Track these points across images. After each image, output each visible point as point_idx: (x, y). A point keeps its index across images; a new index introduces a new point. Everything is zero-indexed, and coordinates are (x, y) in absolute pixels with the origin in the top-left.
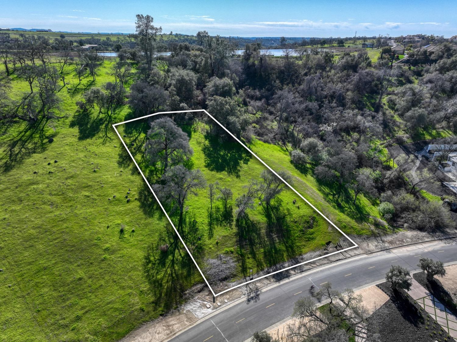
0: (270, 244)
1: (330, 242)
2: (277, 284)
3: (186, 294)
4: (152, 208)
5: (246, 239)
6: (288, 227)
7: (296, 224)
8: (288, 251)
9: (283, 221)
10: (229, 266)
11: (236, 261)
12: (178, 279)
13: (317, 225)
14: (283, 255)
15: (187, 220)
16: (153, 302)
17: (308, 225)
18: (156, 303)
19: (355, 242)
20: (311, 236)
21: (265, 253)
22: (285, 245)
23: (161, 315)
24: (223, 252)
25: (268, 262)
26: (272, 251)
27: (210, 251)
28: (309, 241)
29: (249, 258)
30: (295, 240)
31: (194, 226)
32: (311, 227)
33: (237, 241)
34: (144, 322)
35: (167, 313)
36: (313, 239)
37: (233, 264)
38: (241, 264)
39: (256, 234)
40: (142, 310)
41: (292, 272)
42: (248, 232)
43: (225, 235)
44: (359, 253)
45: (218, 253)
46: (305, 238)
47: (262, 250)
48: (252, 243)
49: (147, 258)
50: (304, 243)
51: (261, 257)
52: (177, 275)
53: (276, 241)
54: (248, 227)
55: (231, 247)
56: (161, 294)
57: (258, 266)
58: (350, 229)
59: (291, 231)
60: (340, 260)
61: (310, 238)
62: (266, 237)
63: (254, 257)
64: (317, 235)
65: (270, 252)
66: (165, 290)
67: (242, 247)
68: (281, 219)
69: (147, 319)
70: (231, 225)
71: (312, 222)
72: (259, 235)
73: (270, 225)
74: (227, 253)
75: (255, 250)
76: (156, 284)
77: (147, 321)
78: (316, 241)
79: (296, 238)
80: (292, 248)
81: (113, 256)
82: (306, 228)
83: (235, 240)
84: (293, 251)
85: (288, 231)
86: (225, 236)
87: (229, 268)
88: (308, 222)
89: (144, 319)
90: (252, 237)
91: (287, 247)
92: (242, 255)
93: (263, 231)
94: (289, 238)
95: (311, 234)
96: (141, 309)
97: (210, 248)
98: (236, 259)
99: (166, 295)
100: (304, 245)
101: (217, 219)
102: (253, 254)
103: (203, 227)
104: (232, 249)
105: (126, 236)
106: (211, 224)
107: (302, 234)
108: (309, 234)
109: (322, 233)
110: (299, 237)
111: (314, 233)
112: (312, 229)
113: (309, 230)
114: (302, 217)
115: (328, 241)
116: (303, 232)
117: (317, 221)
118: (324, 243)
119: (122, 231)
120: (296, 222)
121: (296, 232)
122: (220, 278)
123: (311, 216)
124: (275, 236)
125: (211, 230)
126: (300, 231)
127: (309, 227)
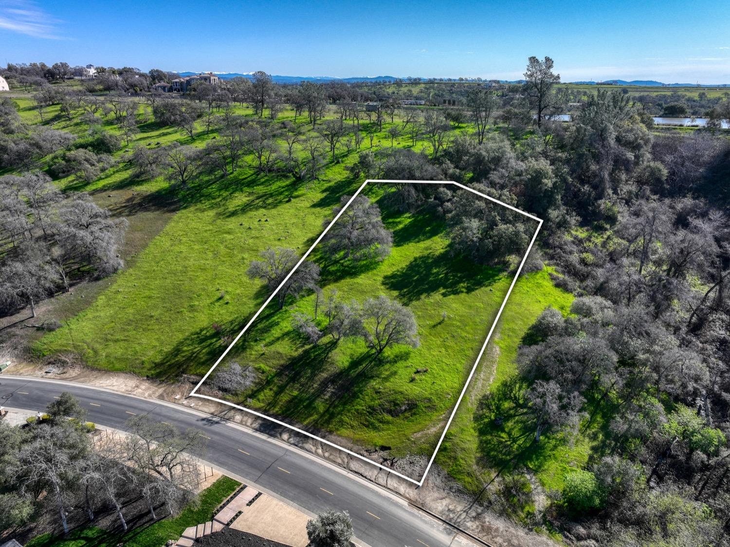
0: (313, 394)
1: (389, 448)
2: (251, 432)
3: (181, 376)
5: (293, 370)
6: (361, 392)
7: (374, 395)
8: (323, 415)
9: (363, 380)
10: (242, 382)
11: (255, 383)
12: (192, 360)
13: (407, 418)
14: (312, 415)
15: (274, 319)
16: (155, 363)
17: (393, 408)
18: (157, 365)
20: (377, 424)
21: (296, 397)
22: (329, 408)
23: (148, 377)
24: (257, 366)
25: (284, 409)
26: (304, 402)
27: (246, 357)
28: (367, 426)
29: (271, 389)
30: (349, 411)
31: (271, 327)
32: (393, 413)
33: (282, 366)
34: (133, 371)
35: (152, 378)
36: (375, 428)
37: (248, 383)
38: (255, 389)
39: (312, 373)
40: (143, 363)
41: (285, 436)
42: (308, 364)
43: (281, 351)
44: (403, 493)
45: (251, 364)
46: (366, 420)
47: (295, 393)
48: (294, 378)
49: (202, 330)
50: (355, 423)
51: (284, 398)
52: (196, 357)
53: (324, 395)
54: (315, 359)
55: (270, 367)
56: (167, 362)
57: (269, 404)
58: (450, 458)
59: (358, 397)
61: (372, 424)
62: (319, 383)
63: (277, 394)
64: (388, 429)
65: (301, 401)
66: (173, 361)
67: (279, 374)
68: (364, 377)
71: (403, 408)
72: (314, 375)
73: (342, 374)
74: (258, 369)
75: (288, 388)
76: (177, 351)
77: (135, 373)
78: (376, 434)
79: (353, 411)
80: (332, 416)
81: (187, 314)
82: (384, 410)
83: (282, 362)
84: (328, 422)
85: (355, 396)
86: (279, 353)
87: (240, 383)
88: (396, 404)
89: (137, 371)
90: (303, 373)
91: (327, 411)
92: (268, 383)
93: (324, 375)
94: (345, 404)
95: (381, 422)
96: (143, 361)
97: (251, 354)
98: (257, 381)
99: (170, 365)
100: (352, 427)
101: (299, 335)
102: (281, 389)
103: (276, 332)
104: (268, 368)
105: (217, 304)
106: (287, 334)
107: (368, 412)
108: (378, 420)
109: (399, 431)
110: (358, 413)
111: (388, 423)
112: (393, 416)
113: (385, 414)
114: (396, 393)
115: (387, 446)
116: (372, 411)
117: (415, 414)
118: (380, 442)
119: (221, 298)
120: (379, 392)
121: (361, 405)
122: (221, 386)
123: (411, 400)
124: (331, 389)
125: (278, 339)
126: (370, 407)
127: (390, 412)
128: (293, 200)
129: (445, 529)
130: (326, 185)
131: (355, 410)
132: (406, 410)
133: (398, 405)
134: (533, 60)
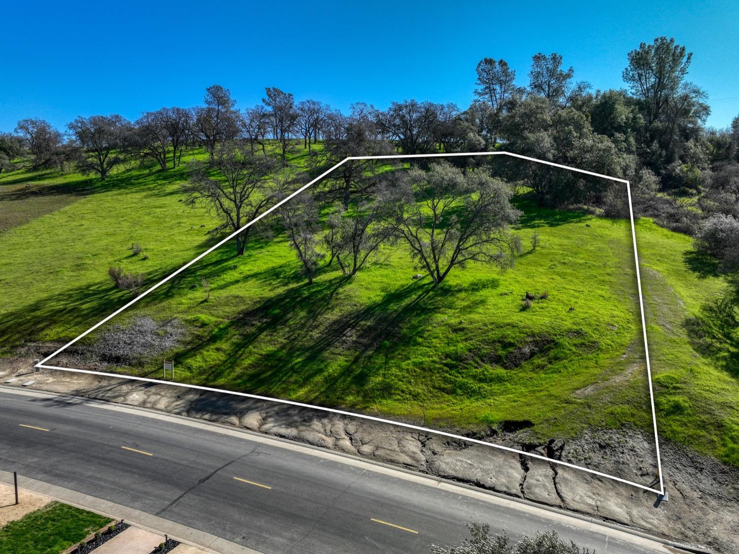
0: (312, 348)
1: (526, 424)
3: (24, 346)
5: (266, 316)
6: (419, 334)
7: (453, 336)
11: (183, 342)
15: (229, 263)
17: (501, 353)
20: (475, 385)
24: (189, 317)
27: (169, 308)
28: (452, 392)
29: (218, 349)
32: (506, 361)
33: (242, 313)
36: (471, 393)
37: (167, 344)
38: (182, 351)
41: (253, 419)
43: (241, 295)
45: (177, 315)
46: (445, 380)
49: (91, 285)
50: (420, 389)
54: (311, 297)
55: (218, 317)
58: (703, 426)
60: (477, 484)
61: (462, 386)
62: (323, 330)
64: (506, 392)
67: (236, 325)
68: (420, 310)
71: (527, 350)
72: (314, 314)
73: (372, 311)
74: (192, 322)
78: (479, 403)
79: (410, 367)
81: (67, 273)
83: (244, 308)
85: (407, 342)
86: (236, 297)
87: (152, 345)
88: (506, 345)
92: (212, 339)
95: (481, 381)
97: (180, 304)
98: (189, 339)
100: (415, 396)
101: (277, 274)
103: (231, 276)
106: (253, 276)
107: (445, 365)
108: (474, 377)
109: (534, 392)
110: (423, 369)
111: (500, 380)
112: (506, 368)
113: (488, 366)
114: (499, 326)
115: (521, 419)
116: (455, 362)
117: (557, 358)
118: (497, 416)
119: (133, 255)
120: (462, 329)
122: (108, 353)
123: (539, 335)
124: (351, 338)
125: (235, 282)
126: (447, 356)
127: (497, 360)
131: (415, 364)
132: (533, 354)
133: (511, 345)
134: (538, 58)
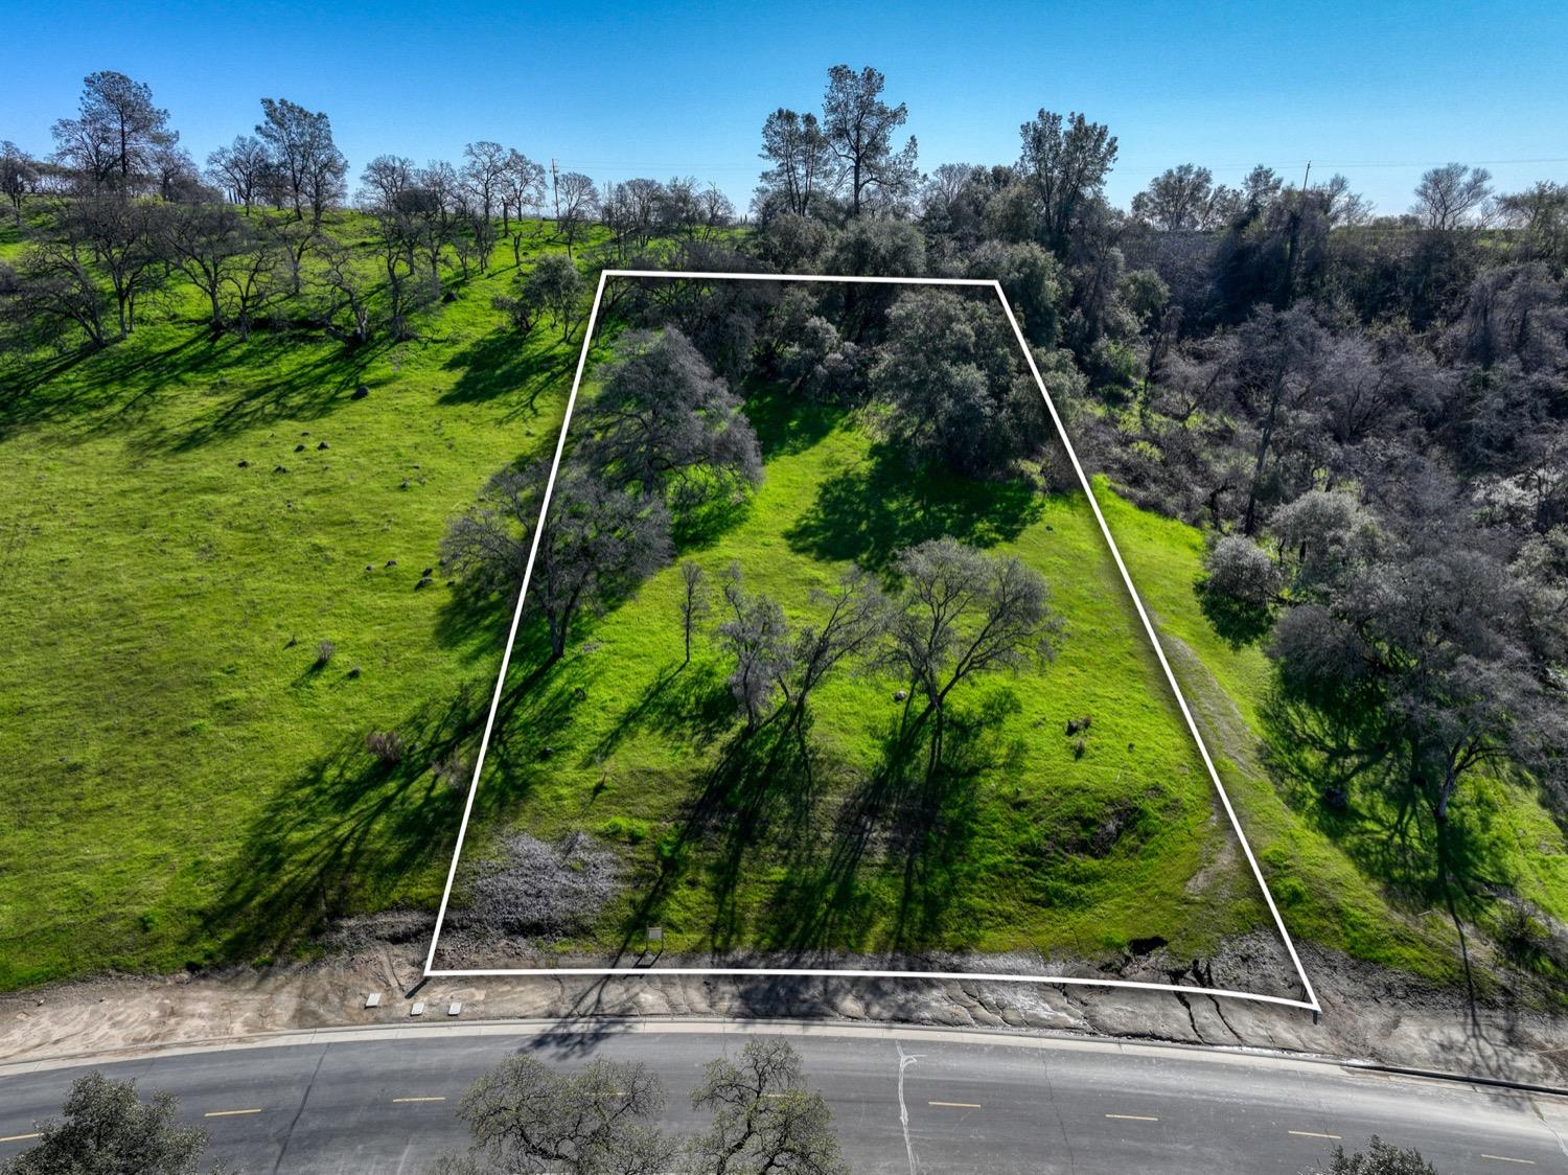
0: (835, 861)
1: (1157, 942)
2: (732, 1027)
3: (337, 929)
4: (477, 623)
5: (731, 809)
6: (972, 815)
7: (1016, 815)
8: (903, 913)
9: (956, 786)
10: (584, 887)
11: (626, 878)
12: (350, 868)
13: (1134, 850)
14: (870, 922)
15: (558, 683)
16: (200, 913)
17: (1083, 835)
18: (210, 920)
19: (1316, 989)
20: (1073, 890)
21: (786, 886)
22: (908, 885)
23: (192, 967)
24: (601, 826)
25: (773, 929)
26: (824, 890)
27: (548, 810)
28: (1048, 904)
29: (693, 884)
30: (972, 877)
31: (566, 707)
32: (1094, 847)
33: (685, 805)
34: (116, 966)
35: (219, 968)
36: (1073, 902)
37: (604, 885)
38: (640, 897)
39: (793, 803)
40: (144, 924)
41: (850, 1004)
42: (764, 783)
43: (654, 767)
44: (1297, 1044)
45: (576, 825)
46: (1034, 887)
47: (779, 873)
48: (748, 832)
49: (318, 768)
50: (1010, 907)
51: (752, 896)
52: (357, 853)
53: (870, 854)
54: (775, 765)
55: (647, 819)
56: (249, 897)
57: (714, 929)
58: (1322, 914)
59: (973, 834)
60: (1154, 1037)
61: (1058, 893)
62: (831, 825)
63: (722, 889)
64: (1109, 895)
65: (810, 892)
66: (274, 888)
67: (692, 831)
68: (953, 777)
69: (135, 961)
70: (709, 738)
71: (1111, 827)
72: (803, 809)
73: (883, 785)
74: (612, 835)
75: (744, 863)
76: (266, 853)
77: (129, 970)
78: (1088, 916)
79: (983, 874)
80: (933, 906)
81: (222, 731)
82: (1063, 845)
83: (680, 796)
84: (932, 925)
85: (959, 833)
86: (649, 773)
87: (577, 893)
88: (1087, 823)
89: (125, 958)
90: (765, 811)
91: (908, 896)
92: (672, 866)
93: (835, 800)
94: (945, 862)
95: (1076, 881)
96: (141, 919)
97: (559, 798)
98: (630, 870)
99: (266, 906)
100: (1009, 918)
101: (672, 709)
102: (726, 878)
103: (593, 720)
104: (645, 825)
105: (318, 683)
106: (631, 718)
107: (1026, 864)
108: (1066, 877)
109: (1141, 890)
110: (1000, 875)
111: (1095, 877)
112: (1096, 857)
113: (1074, 857)
114: (1067, 793)
115: (1148, 936)
116: (1035, 857)
117: (1147, 834)
118: (1121, 935)
119: (320, 665)
120: (1024, 804)
121: (994, 849)
122: (512, 918)
123: (1119, 801)
124: (878, 834)
125: (615, 736)
126: (1023, 850)
127: (1082, 847)
128: (372, 392)
129: (1495, 1099)
130: (449, 353)
131: (988, 868)
132: (1119, 831)
133: (1092, 822)
134: (839, 74)
